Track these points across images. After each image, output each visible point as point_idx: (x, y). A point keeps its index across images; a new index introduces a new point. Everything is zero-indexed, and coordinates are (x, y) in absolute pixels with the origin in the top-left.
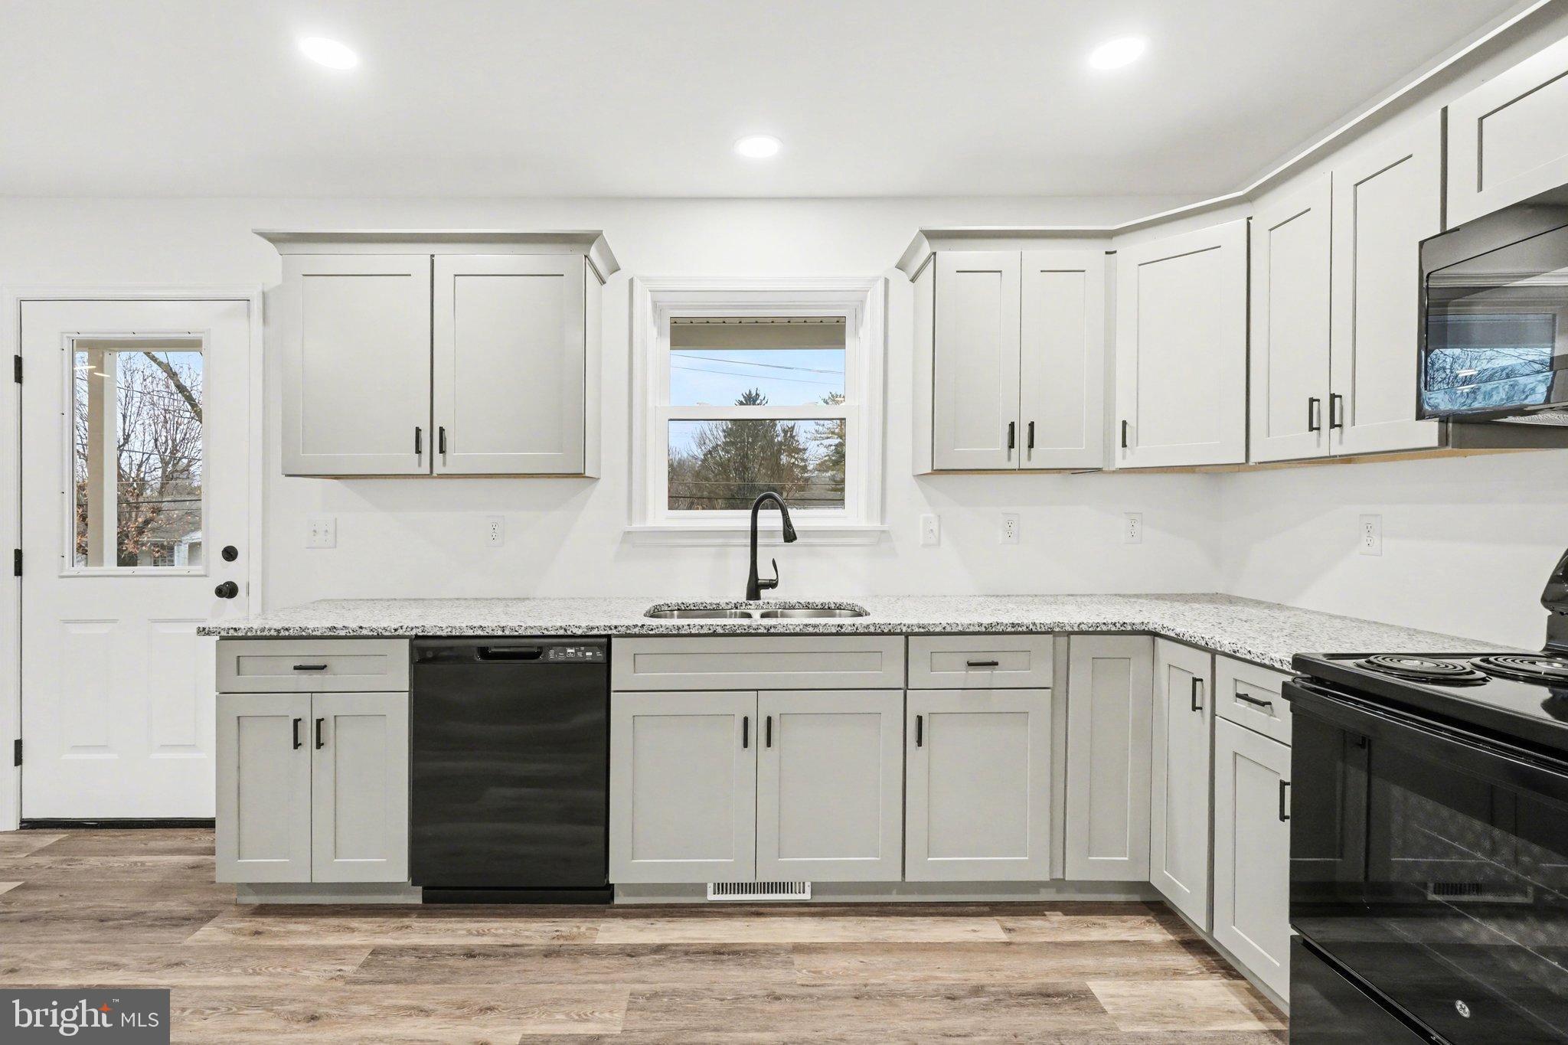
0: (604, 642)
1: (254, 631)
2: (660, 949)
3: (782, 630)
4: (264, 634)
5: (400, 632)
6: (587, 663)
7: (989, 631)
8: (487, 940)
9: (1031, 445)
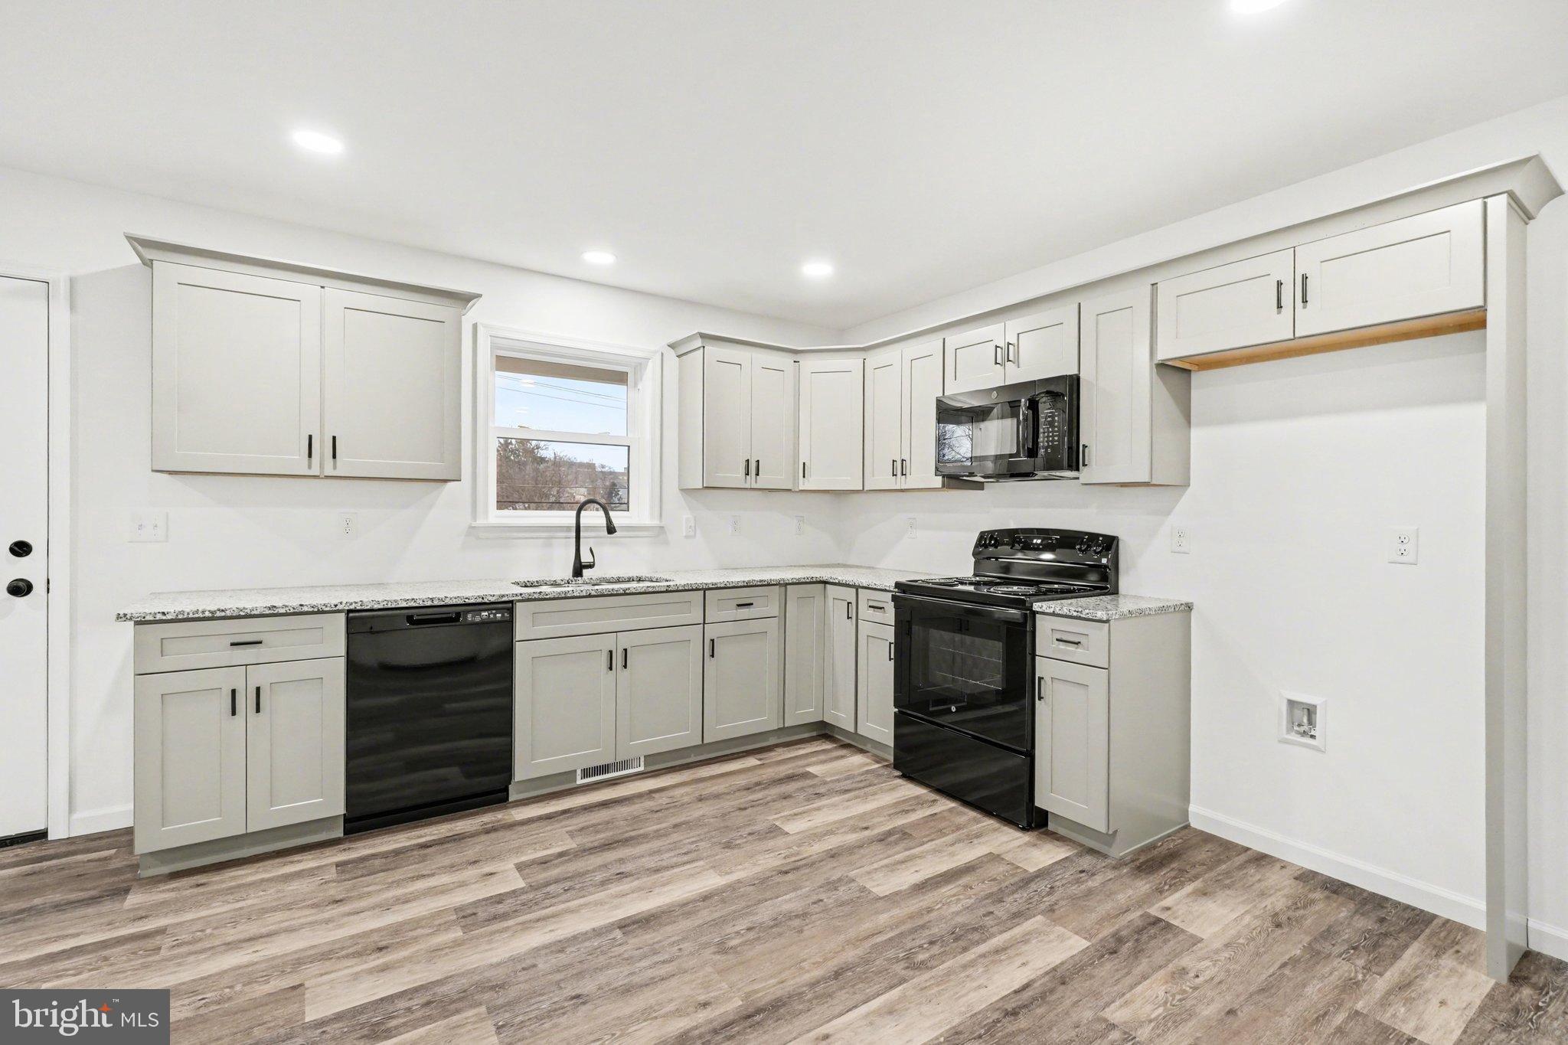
0: (508, 607)
1: (186, 614)
2: (564, 812)
3: (634, 591)
4: (197, 616)
5: (340, 607)
6: (499, 622)
7: (748, 585)
8: (429, 838)
9: (757, 474)
